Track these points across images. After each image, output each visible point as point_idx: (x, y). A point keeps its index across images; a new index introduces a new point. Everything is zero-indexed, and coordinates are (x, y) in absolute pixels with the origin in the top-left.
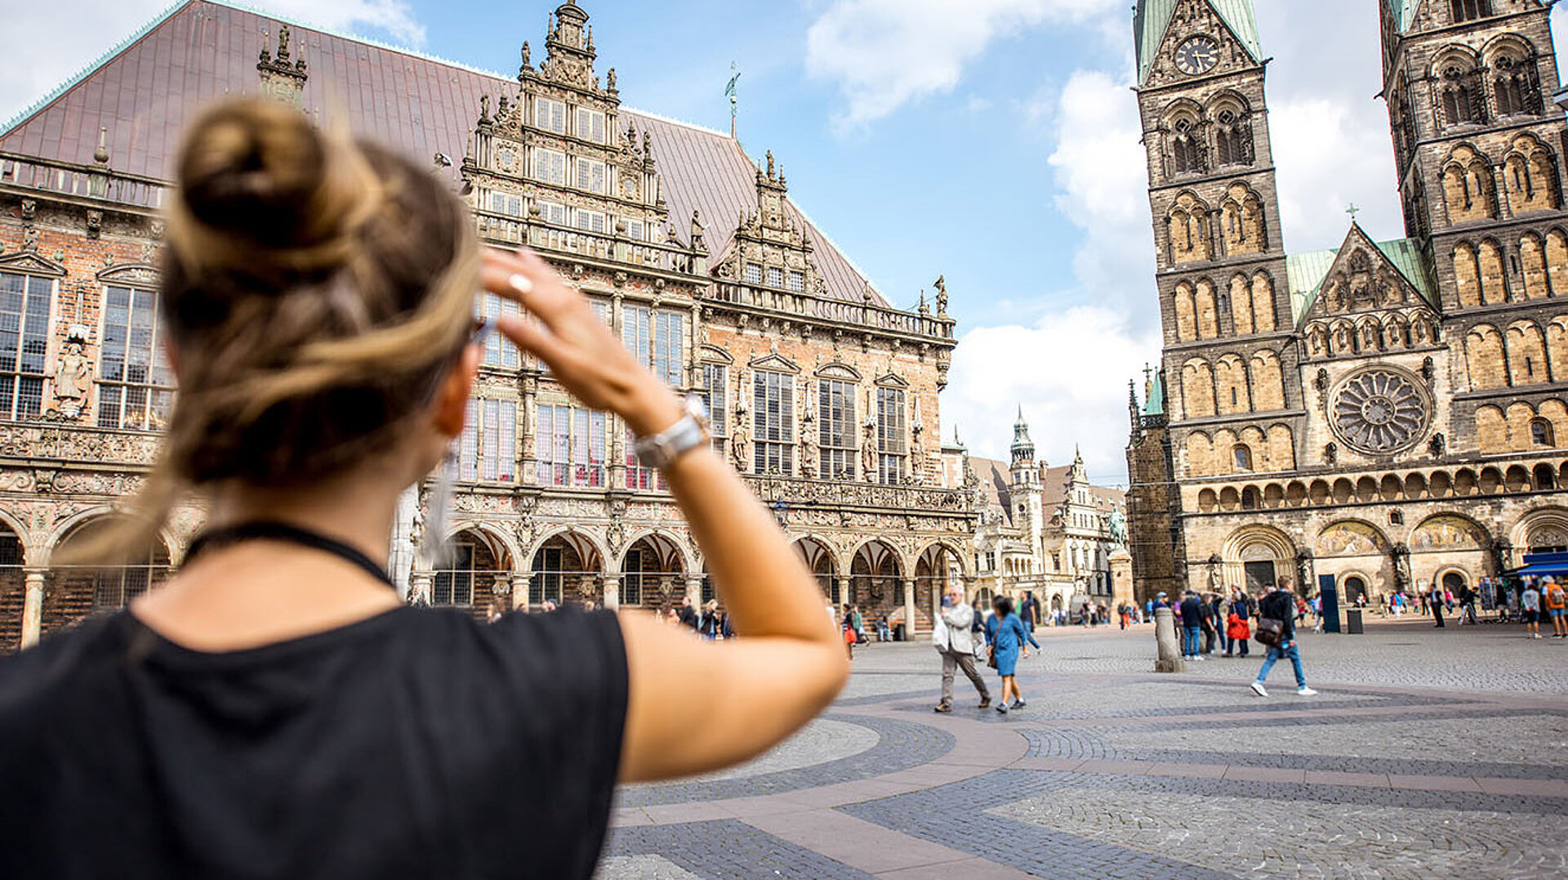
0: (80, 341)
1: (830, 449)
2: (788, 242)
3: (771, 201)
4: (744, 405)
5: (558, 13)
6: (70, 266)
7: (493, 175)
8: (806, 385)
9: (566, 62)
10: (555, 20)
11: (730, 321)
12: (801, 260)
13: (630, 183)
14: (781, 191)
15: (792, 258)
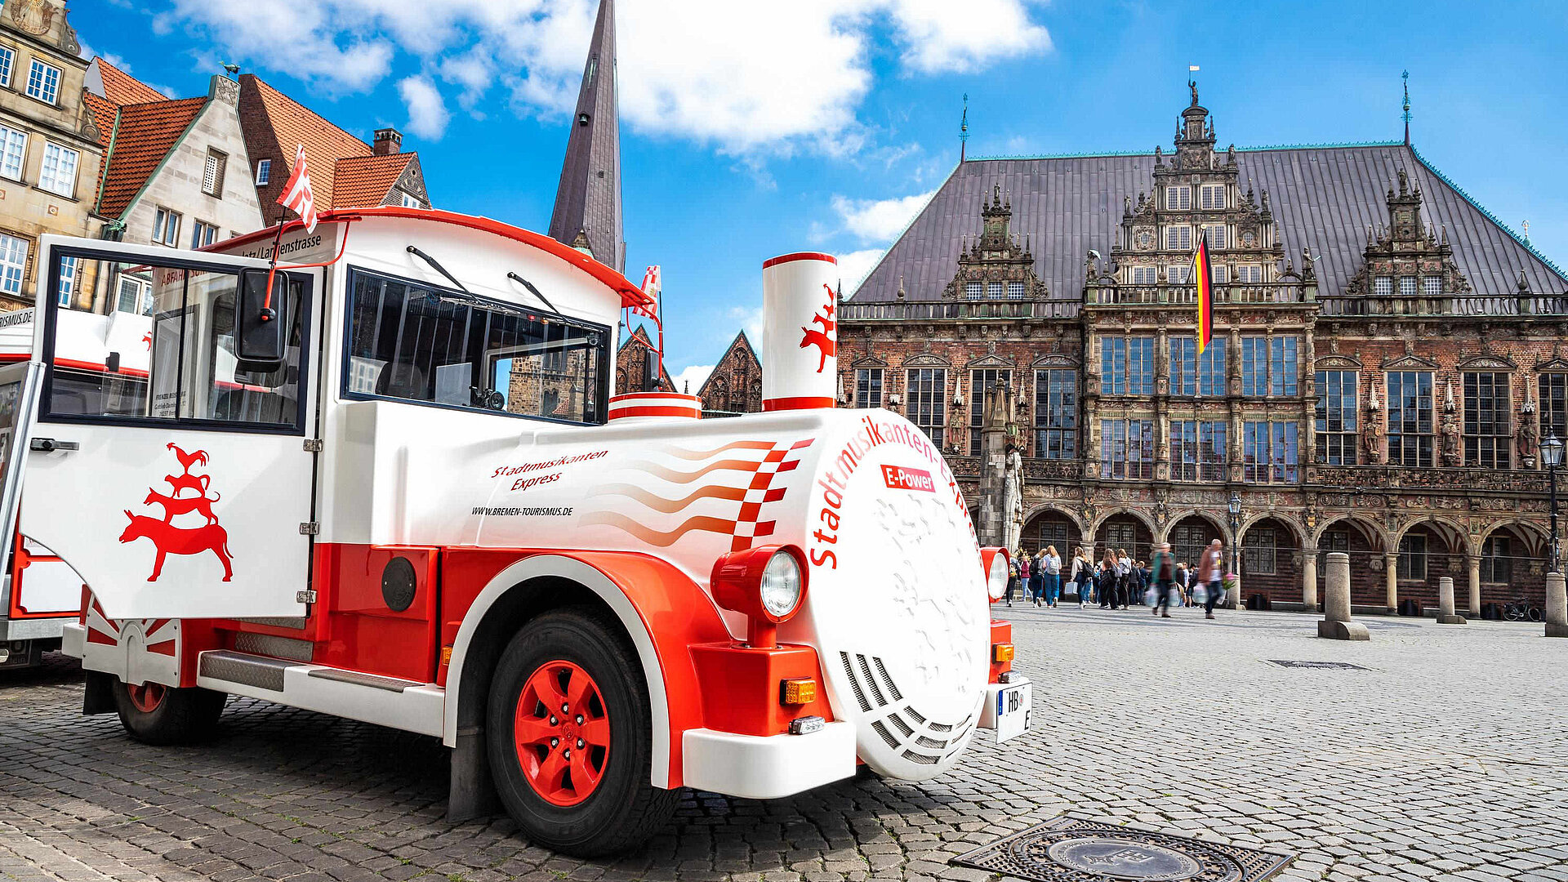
0: (896, 404)
1: (1477, 437)
2: (1423, 250)
3: (1405, 216)
4: (1375, 404)
5: (1184, 115)
6: (889, 361)
7: (1134, 254)
8: (1447, 380)
9: (1191, 151)
10: (1182, 120)
11: (1360, 331)
12: (1438, 264)
13: (1248, 235)
14: (1414, 204)
15: (1427, 263)
